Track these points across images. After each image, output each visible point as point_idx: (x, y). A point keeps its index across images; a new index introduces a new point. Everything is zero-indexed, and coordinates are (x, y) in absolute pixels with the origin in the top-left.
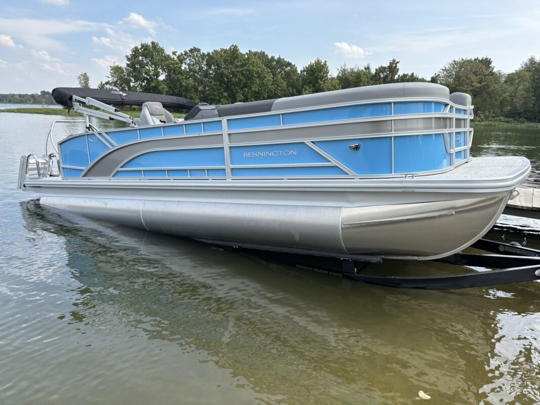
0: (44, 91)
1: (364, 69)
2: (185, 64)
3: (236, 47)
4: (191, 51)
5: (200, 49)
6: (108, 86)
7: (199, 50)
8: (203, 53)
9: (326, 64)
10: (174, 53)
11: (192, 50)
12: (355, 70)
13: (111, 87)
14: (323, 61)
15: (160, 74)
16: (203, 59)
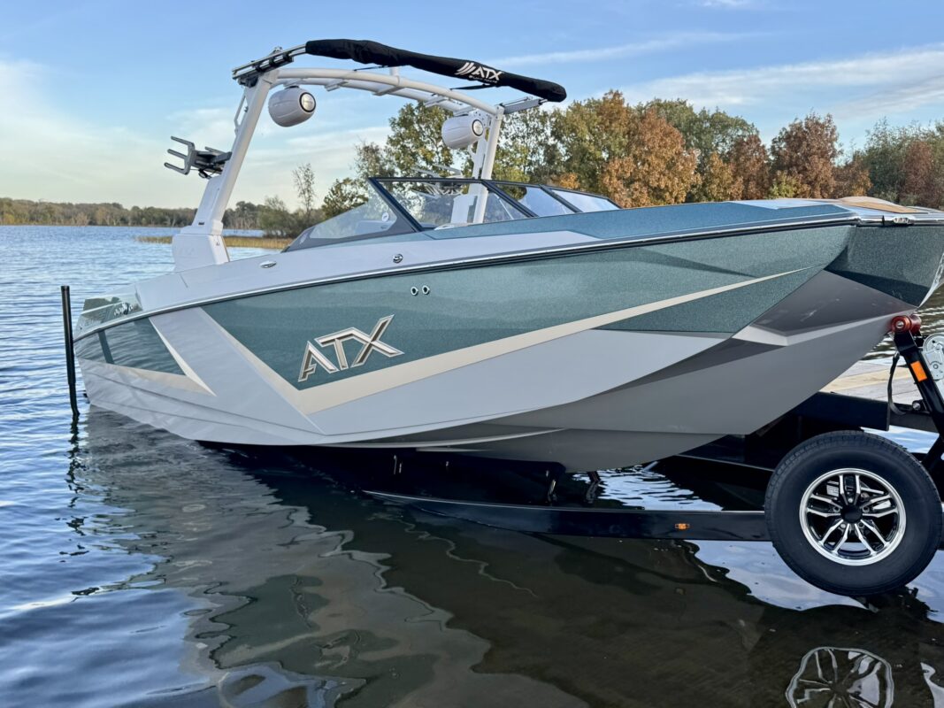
0: (243, 202)
1: (935, 130)
3: (617, 94)
6: (347, 189)
9: (830, 122)
12: (911, 133)
13: (354, 190)
14: (824, 116)
15: (454, 160)
16: (543, 123)
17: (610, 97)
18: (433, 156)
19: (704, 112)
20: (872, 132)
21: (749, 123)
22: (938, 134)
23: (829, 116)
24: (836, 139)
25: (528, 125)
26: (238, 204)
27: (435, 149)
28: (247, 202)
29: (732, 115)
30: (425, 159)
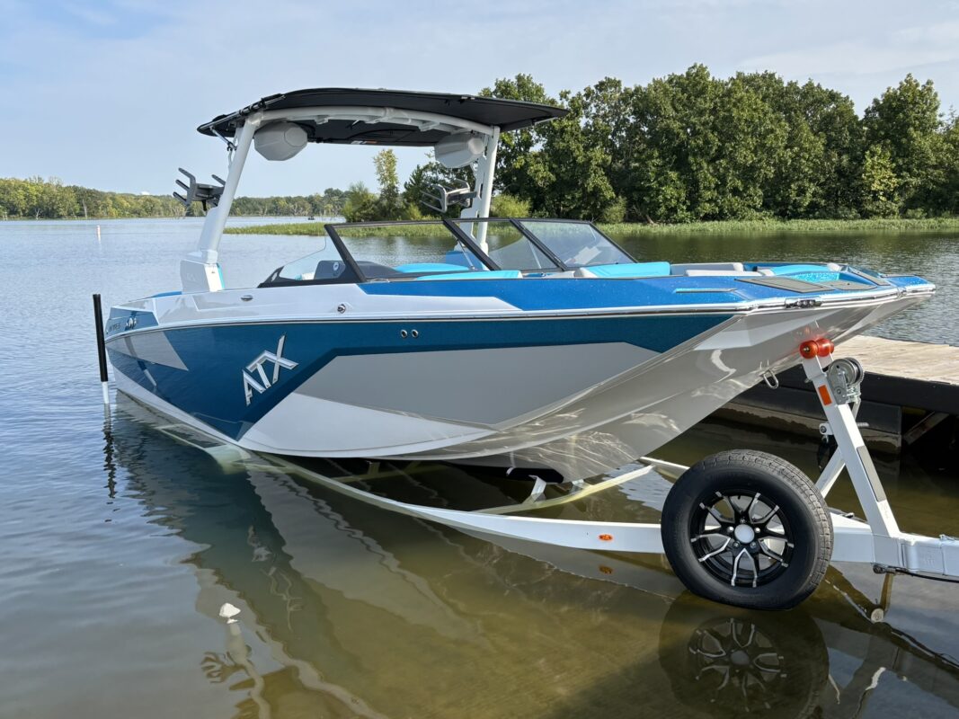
0: (331, 190)
2: (587, 117)
4: (601, 86)
5: (619, 82)
7: (617, 84)
8: (626, 90)
9: (930, 89)
10: (564, 95)
11: (602, 84)
13: (435, 175)
14: (922, 82)
21: (844, 95)
23: (928, 83)
26: (325, 192)
28: (334, 189)
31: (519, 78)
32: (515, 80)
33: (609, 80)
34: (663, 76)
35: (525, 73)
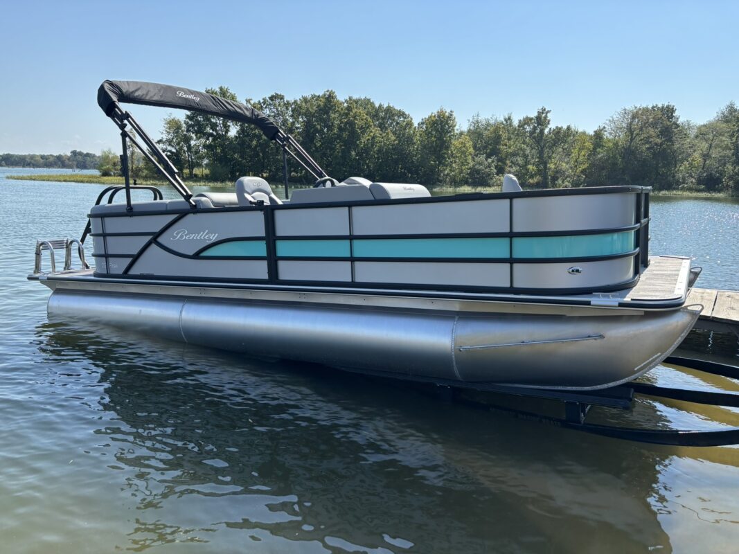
1: (503, 120)
3: (332, 92)
5: (283, 96)
8: (287, 101)
11: (273, 96)
12: (492, 122)
15: (230, 129)
16: (287, 109)
17: (328, 93)
18: (217, 126)
19: (380, 106)
20: (471, 120)
21: (407, 113)
22: (505, 123)
23: (451, 112)
24: (455, 126)
25: (277, 110)
26: (71, 152)
27: (218, 121)
28: (78, 150)
29: (397, 108)
30: (212, 128)
31: (221, 89)
32: (218, 90)
33: (277, 94)
34: (308, 95)
35: (225, 86)
